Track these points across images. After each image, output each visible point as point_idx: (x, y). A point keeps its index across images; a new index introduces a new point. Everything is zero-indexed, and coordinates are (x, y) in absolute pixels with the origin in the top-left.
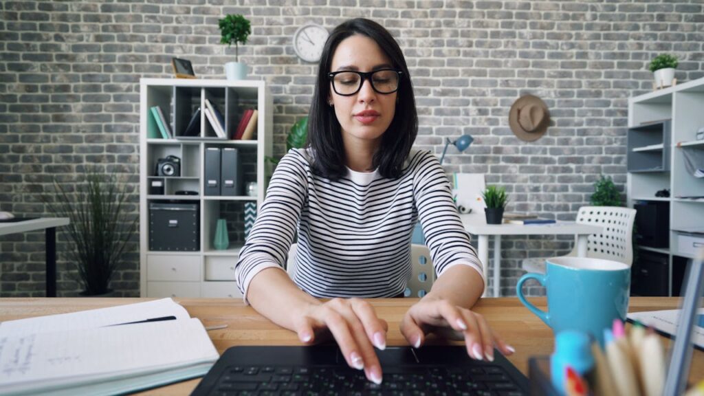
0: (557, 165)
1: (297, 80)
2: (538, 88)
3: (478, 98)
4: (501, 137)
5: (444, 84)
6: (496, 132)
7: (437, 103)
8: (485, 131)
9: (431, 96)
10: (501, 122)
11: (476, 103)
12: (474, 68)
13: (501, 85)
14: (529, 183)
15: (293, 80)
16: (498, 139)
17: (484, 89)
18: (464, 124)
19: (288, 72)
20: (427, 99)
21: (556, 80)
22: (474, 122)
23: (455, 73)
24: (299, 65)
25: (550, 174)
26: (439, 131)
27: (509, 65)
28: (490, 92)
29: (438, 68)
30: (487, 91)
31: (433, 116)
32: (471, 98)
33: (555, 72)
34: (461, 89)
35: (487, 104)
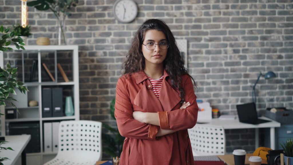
0: (285, 84)
1: (116, 34)
2: (272, 35)
3: (233, 42)
4: (248, 67)
5: (211, 34)
6: (245, 64)
7: (207, 46)
8: (238, 64)
9: (203, 42)
10: (248, 58)
11: (232, 46)
12: (230, 22)
13: (248, 34)
14: (267, 96)
15: (113, 34)
16: (246, 69)
17: (237, 36)
18: (224, 60)
19: (109, 29)
20: (200, 44)
21: (283, 29)
22: (231, 58)
23: (218, 27)
24: (117, 24)
25: (281, 90)
26: (208, 65)
27: (253, 20)
28: (240, 38)
29: (207, 24)
30: (239, 37)
31: (204, 55)
32: (228, 43)
33: (282, 24)
34: (222, 37)
35: (239, 45)
